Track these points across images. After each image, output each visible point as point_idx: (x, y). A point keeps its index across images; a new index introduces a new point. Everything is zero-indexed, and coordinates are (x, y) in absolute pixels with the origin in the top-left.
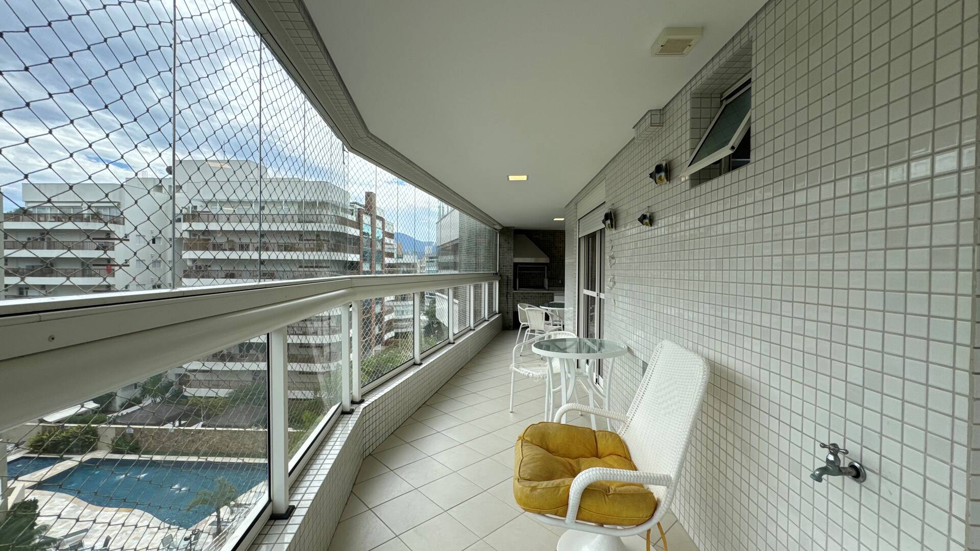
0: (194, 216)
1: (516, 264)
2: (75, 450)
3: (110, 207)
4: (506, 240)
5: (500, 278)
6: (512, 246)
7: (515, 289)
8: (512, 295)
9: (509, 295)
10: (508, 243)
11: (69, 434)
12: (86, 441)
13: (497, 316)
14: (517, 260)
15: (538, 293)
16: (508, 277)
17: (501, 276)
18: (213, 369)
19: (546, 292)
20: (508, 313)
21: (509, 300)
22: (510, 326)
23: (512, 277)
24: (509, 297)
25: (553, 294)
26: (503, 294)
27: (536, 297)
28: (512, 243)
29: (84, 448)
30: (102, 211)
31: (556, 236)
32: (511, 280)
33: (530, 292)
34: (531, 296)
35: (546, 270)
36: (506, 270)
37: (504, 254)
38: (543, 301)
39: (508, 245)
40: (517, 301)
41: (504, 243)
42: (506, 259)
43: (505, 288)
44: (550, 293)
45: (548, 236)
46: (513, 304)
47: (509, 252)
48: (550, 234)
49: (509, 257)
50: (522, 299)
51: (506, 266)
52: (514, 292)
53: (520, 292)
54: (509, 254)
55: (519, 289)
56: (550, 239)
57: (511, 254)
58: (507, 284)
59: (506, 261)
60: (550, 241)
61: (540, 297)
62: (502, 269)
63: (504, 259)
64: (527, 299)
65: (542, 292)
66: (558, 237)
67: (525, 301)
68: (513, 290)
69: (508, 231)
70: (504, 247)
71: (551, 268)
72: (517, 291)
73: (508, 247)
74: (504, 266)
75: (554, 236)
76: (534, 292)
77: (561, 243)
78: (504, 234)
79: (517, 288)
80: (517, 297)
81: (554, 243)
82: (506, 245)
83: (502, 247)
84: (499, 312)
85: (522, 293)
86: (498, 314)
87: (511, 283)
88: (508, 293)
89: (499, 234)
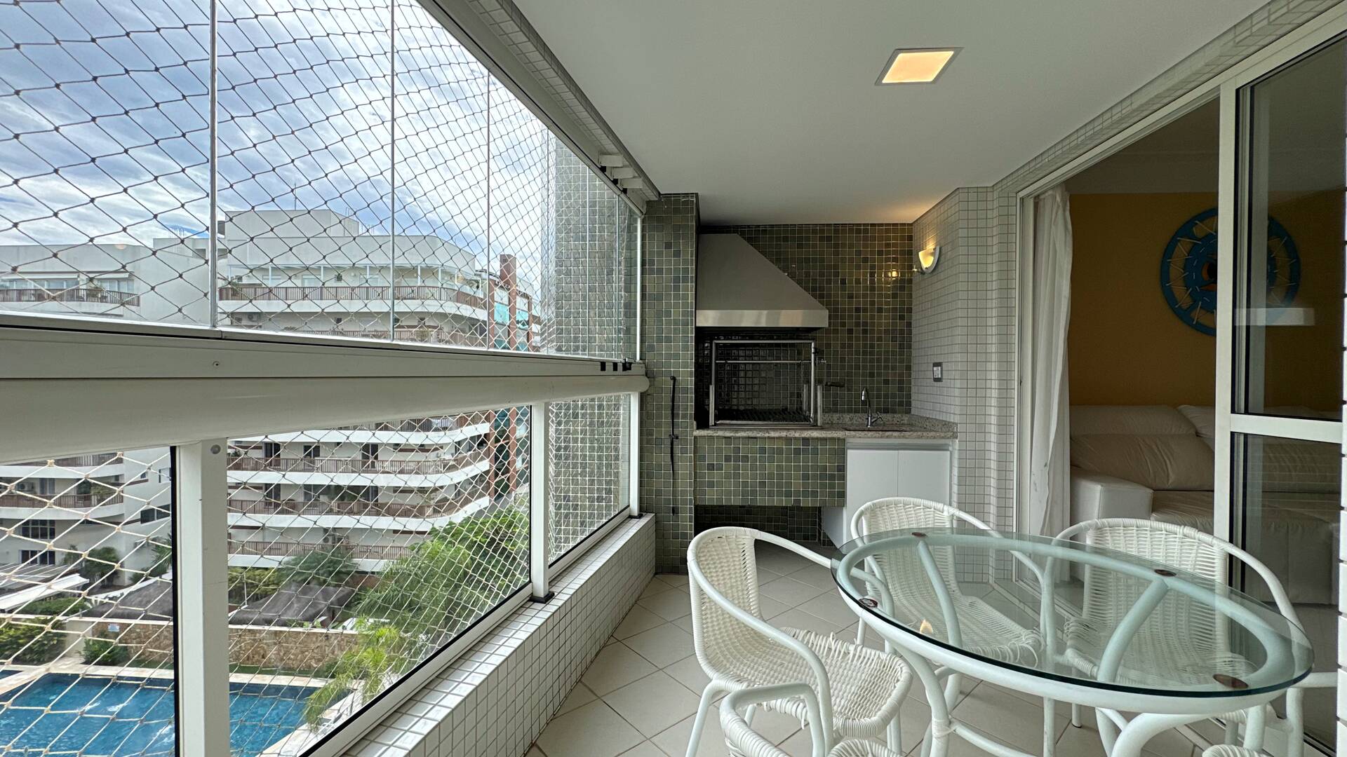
0: (234, 290)
1: (703, 335)
2: (28, 657)
3: (119, 280)
4: (668, 246)
5: (644, 385)
6: (691, 267)
7: (702, 423)
8: (690, 447)
9: (678, 448)
10: (677, 254)
11: (19, 632)
12: (45, 645)
13: (634, 527)
14: (709, 318)
15: (788, 440)
16: (674, 379)
17: (649, 374)
18: (267, 525)
19: (815, 434)
20: (675, 511)
21: (679, 463)
22: (683, 560)
23: (688, 381)
24: (678, 454)
25: (842, 441)
26: (658, 441)
27: (780, 451)
28: (689, 252)
29: (39, 655)
30: (106, 286)
31: (844, 245)
32: (686, 391)
33: (758, 435)
34: (763, 450)
35: (813, 355)
36: (669, 356)
37: (659, 298)
38: (806, 468)
39: (677, 263)
40: (711, 467)
41: (660, 254)
42: (668, 314)
43: (666, 420)
44: (833, 439)
45: (814, 246)
46: (695, 478)
47: (677, 288)
48: (822, 239)
49: (676, 306)
50: (728, 459)
51: (668, 340)
52: (697, 433)
53: (720, 433)
54: (677, 297)
55: (715, 425)
56: (822, 253)
57: (685, 297)
58: (673, 405)
59: (668, 323)
60: (822, 260)
61: (797, 451)
62: (652, 348)
63: (659, 314)
64: (745, 459)
65: (803, 436)
66: (851, 246)
67: (737, 468)
68: (695, 427)
69: (677, 211)
70: (660, 271)
71: (843, 346)
72: (709, 432)
73: (677, 270)
74: (660, 340)
75: (836, 246)
76: (773, 434)
77: (858, 267)
78: (659, 219)
79: (712, 421)
80: (711, 451)
81: (836, 267)
82: (667, 263)
83: (652, 272)
84: (643, 511)
85: (730, 438)
86: (640, 516)
87: (688, 404)
88: (674, 438)
89: (643, 222)
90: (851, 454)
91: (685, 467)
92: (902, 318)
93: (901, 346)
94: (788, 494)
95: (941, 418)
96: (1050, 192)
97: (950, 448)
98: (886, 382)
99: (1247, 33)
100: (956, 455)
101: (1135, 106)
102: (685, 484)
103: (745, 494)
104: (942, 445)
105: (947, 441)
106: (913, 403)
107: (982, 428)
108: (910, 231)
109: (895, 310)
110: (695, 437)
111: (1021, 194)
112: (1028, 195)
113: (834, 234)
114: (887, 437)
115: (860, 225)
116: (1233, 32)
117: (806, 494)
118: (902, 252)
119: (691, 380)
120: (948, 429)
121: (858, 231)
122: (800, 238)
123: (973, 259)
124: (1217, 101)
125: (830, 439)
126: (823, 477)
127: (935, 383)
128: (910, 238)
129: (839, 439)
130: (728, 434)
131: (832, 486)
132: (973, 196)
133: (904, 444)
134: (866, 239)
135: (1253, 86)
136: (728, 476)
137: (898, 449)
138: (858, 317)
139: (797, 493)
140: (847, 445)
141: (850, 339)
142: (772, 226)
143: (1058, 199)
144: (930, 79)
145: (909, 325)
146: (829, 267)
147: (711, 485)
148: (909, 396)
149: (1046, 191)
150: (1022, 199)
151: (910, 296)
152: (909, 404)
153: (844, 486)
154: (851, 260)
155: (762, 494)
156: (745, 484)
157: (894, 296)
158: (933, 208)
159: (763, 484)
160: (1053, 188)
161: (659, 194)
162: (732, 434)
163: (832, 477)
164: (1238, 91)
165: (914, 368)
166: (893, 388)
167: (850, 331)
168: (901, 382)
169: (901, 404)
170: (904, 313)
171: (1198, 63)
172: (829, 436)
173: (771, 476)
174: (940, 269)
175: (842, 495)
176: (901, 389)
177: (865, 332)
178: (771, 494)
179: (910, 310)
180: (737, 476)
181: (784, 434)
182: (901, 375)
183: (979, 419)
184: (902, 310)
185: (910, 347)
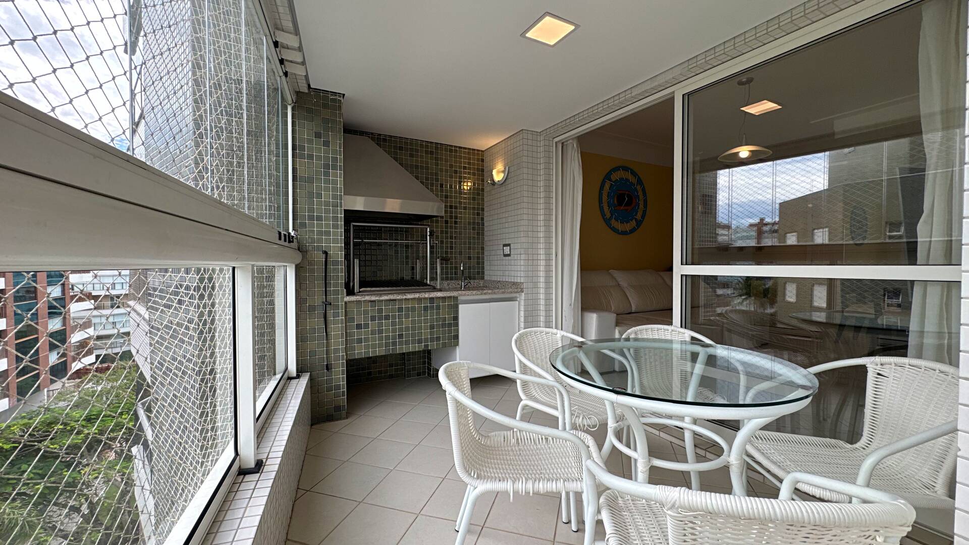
1: (351, 216)
4: (318, 135)
5: (298, 258)
6: (340, 157)
7: (350, 292)
8: (341, 311)
9: (330, 312)
10: (326, 144)
13: (299, 386)
14: (359, 204)
15: (419, 300)
16: (326, 253)
17: (301, 248)
19: (439, 294)
20: (328, 367)
21: (331, 326)
22: (338, 408)
23: (340, 256)
24: (330, 318)
25: (457, 298)
26: (312, 308)
27: (413, 309)
28: (337, 144)
31: (441, 159)
32: (336, 263)
33: (398, 298)
34: (400, 310)
35: (428, 237)
36: (320, 233)
37: (310, 180)
38: (432, 320)
39: (326, 152)
40: (359, 326)
41: (310, 141)
42: (319, 196)
43: (319, 288)
44: (450, 297)
45: (422, 157)
46: (346, 337)
47: (327, 174)
48: (427, 152)
49: (327, 189)
50: (373, 318)
51: (319, 218)
52: (347, 299)
53: (367, 298)
54: (327, 182)
55: (360, 292)
56: (427, 163)
57: (335, 182)
58: (326, 276)
59: (319, 203)
60: (427, 168)
61: (426, 308)
62: (303, 225)
63: (311, 195)
64: (387, 317)
65: (431, 296)
66: (446, 161)
67: (380, 325)
68: (345, 294)
69: (325, 106)
70: (310, 157)
71: (442, 232)
72: (358, 297)
73: (326, 158)
74: (311, 218)
75: (437, 159)
76: (409, 296)
77: (451, 177)
78: (309, 111)
79: (356, 289)
80: (359, 313)
81: (436, 174)
82: (317, 149)
83: (302, 157)
84: (300, 371)
85: (374, 301)
86: (298, 377)
87: (339, 275)
88: (327, 304)
89: (293, 109)
90: (462, 307)
91: (336, 328)
92: (478, 214)
93: (478, 234)
94: (420, 342)
95: (510, 280)
96: (571, 141)
97: (518, 299)
98: (470, 258)
99: (695, 65)
100: (522, 303)
101: (633, 94)
102: (337, 343)
103: (387, 345)
104: (513, 298)
105: (517, 295)
106: (486, 273)
107: (535, 285)
108: (483, 156)
109: (474, 208)
110: (346, 303)
111: (557, 139)
112: (559, 141)
113: (436, 150)
114: (485, 294)
115: (452, 146)
116: (687, 62)
117: (432, 340)
118: (478, 170)
119: (341, 254)
120: (517, 287)
121: (451, 151)
122: (411, 149)
123: (530, 177)
124: (673, 98)
125: (449, 297)
126: (443, 325)
127: (504, 258)
128: (483, 160)
129: (454, 297)
130: (373, 298)
131: (450, 332)
132: (530, 137)
133: (493, 299)
134: (456, 157)
135: (689, 94)
136: (373, 332)
137: (489, 302)
138: (451, 212)
139: (426, 340)
140: (459, 302)
141: (447, 227)
142: (391, 136)
143: (575, 146)
144: (552, 43)
145: (483, 219)
146: (432, 174)
147: (360, 341)
148: (483, 268)
149: (569, 140)
150: (556, 143)
151: (483, 200)
152: (483, 273)
153: (457, 331)
154: (446, 171)
155: (401, 343)
156: (387, 337)
157: (474, 199)
158: (502, 141)
159: (401, 336)
160: (572, 139)
161: (309, 85)
162: (377, 298)
163: (450, 325)
164: (683, 95)
165: (486, 248)
166: (473, 262)
167: (447, 222)
168: (478, 258)
169: (478, 273)
170: (479, 211)
171: (669, 76)
172: (449, 295)
173: (407, 329)
174: (508, 181)
175: (456, 337)
176: (478, 263)
177: (456, 223)
178: (407, 343)
179: (483, 210)
180: (381, 332)
181: (417, 295)
182: (478, 253)
183: (535, 280)
184: (478, 209)
185: (483, 234)
